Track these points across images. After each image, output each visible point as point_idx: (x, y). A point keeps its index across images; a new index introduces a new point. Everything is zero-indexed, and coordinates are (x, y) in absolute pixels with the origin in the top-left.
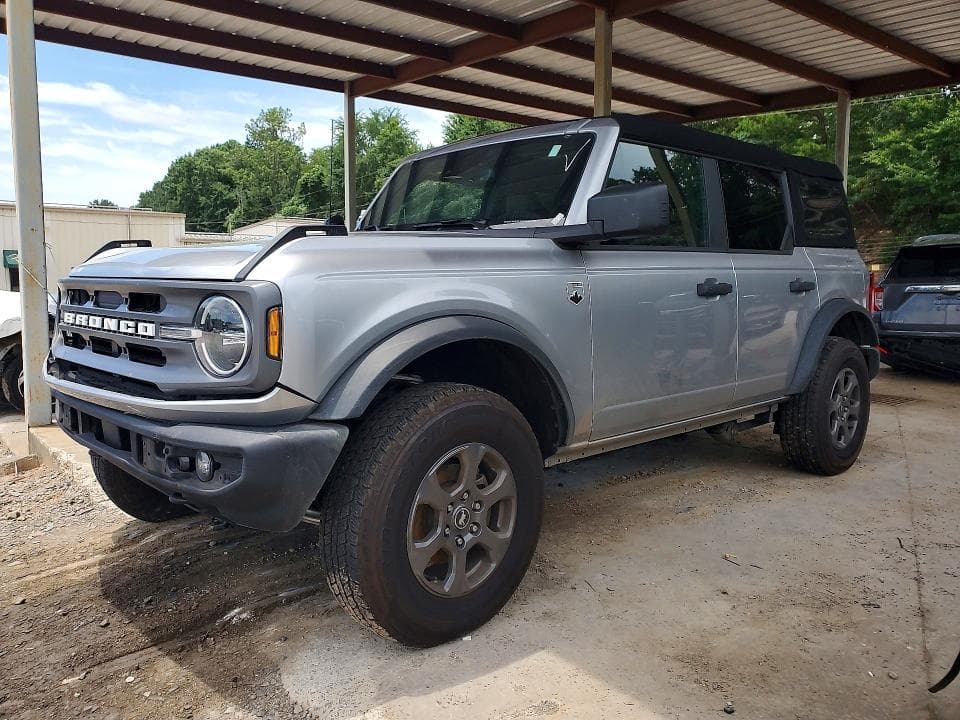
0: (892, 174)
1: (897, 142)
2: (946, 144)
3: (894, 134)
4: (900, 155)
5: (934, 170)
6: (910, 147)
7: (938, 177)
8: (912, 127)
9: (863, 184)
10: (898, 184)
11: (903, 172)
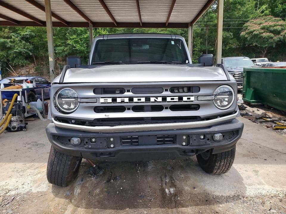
0: (75, 47)
1: (75, 39)
2: (87, 40)
3: (75, 36)
4: (76, 42)
5: (85, 47)
6: (79, 40)
7: (86, 49)
8: (79, 35)
9: (67, 49)
10: (77, 50)
11: (78, 47)
